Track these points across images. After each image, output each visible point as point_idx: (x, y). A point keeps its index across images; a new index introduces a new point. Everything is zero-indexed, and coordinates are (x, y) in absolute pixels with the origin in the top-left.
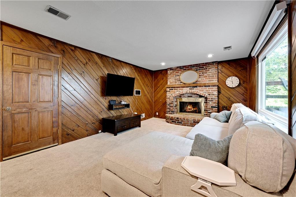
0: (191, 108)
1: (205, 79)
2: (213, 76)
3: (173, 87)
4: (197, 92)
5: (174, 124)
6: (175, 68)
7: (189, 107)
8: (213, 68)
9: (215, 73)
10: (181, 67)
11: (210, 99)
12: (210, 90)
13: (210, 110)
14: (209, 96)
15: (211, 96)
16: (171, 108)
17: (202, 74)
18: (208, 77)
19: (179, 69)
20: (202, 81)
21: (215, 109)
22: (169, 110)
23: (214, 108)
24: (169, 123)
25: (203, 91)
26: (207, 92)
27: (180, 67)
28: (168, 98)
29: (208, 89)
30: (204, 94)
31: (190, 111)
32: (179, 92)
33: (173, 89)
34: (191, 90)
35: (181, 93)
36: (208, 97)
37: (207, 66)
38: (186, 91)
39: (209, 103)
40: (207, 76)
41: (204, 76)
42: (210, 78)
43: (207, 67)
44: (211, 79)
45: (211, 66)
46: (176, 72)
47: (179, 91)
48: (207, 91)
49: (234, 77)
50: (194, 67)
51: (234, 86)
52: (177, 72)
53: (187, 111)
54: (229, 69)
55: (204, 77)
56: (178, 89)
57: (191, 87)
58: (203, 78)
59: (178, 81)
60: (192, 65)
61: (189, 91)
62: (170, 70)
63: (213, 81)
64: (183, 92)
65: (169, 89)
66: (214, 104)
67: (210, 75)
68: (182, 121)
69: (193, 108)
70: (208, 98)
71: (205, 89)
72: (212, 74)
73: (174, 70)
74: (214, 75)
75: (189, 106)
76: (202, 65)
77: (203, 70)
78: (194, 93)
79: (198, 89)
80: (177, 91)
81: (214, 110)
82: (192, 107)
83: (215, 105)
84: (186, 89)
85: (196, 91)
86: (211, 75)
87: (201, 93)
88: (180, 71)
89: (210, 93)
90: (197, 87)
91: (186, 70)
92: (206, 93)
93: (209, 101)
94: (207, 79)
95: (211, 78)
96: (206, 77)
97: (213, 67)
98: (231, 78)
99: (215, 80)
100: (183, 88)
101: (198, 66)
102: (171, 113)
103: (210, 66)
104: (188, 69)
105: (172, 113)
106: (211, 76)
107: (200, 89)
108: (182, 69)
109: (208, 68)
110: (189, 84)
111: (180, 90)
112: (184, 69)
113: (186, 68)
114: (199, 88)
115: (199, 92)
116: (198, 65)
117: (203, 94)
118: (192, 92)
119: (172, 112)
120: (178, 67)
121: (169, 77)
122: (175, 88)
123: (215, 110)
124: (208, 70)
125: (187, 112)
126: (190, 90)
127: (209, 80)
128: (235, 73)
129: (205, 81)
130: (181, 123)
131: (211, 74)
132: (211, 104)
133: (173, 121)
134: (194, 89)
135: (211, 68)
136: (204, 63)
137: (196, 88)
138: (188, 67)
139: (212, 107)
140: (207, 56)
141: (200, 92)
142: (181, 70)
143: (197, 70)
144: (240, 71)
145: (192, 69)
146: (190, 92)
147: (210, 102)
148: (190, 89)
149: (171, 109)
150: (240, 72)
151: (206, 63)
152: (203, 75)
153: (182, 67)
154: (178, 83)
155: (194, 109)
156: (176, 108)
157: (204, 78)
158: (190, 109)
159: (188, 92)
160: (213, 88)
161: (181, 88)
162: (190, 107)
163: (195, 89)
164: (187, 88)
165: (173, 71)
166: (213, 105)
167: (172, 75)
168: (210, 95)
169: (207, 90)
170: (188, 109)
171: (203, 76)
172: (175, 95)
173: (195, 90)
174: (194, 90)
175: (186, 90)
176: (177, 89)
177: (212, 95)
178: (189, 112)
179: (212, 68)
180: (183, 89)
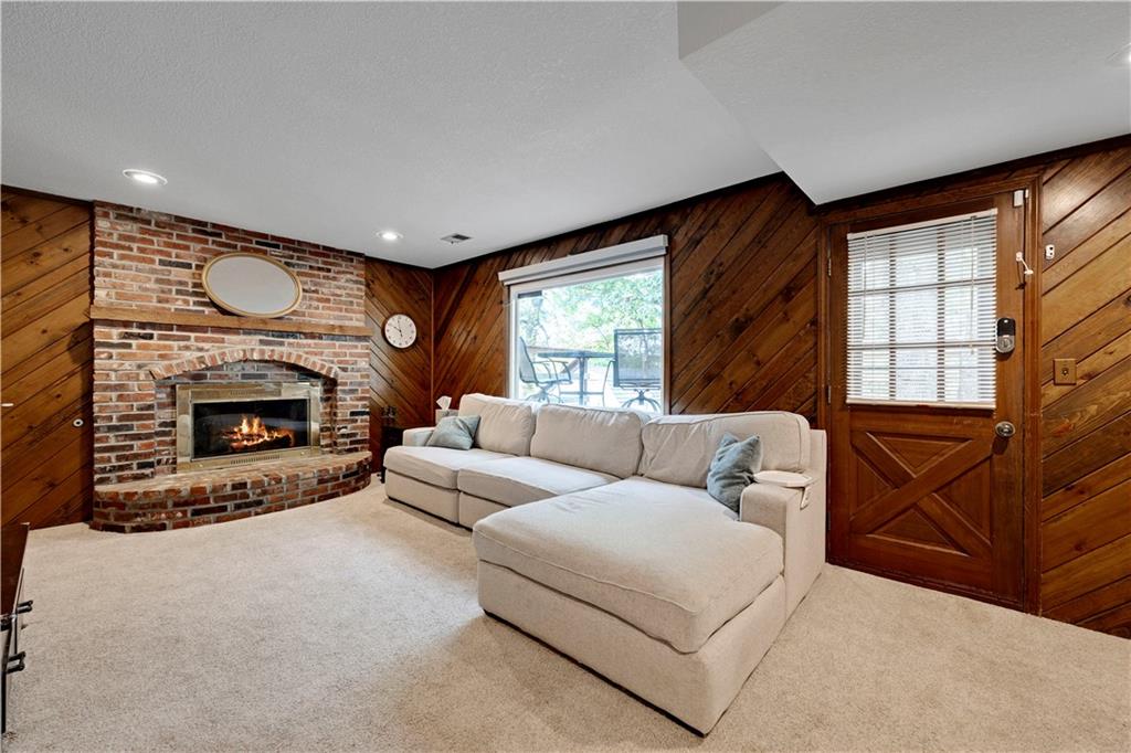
0: (255, 430)
1: (323, 308)
2: (352, 303)
3: (153, 326)
4: (299, 357)
5: (209, 522)
6: (164, 218)
7: (245, 428)
8: (352, 273)
9: (356, 293)
10: (205, 224)
11: (345, 384)
12: (348, 352)
13: (346, 428)
14: (343, 373)
15: (349, 373)
16: (136, 444)
17: (313, 288)
18: (335, 301)
19: (191, 234)
20: (311, 315)
21: (362, 421)
22: (119, 458)
23: (359, 418)
24: (163, 527)
25: (322, 353)
26: (336, 360)
27: (200, 226)
28: (107, 388)
29: (340, 347)
30: (327, 365)
31: (251, 443)
32: (200, 354)
33: (156, 333)
34: (271, 348)
35: (213, 358)
36: (342, 377)
37: (331, 260)
38: (244, 351)
39: (345, 400)
40: (332, 298)
41: (320, 296)
42: (341, 310)
43: (331, 264)
44: (343, 314)
45: (344, 264)
46: (168, 245)
47: (201, 350)
48: (336, 355)
49: (404, 318)
50: (277, 247)
51: (404, 346)
52: (176, 246)
53: (235, 444)
54: (391, 289)
55: (319, 300)
56: (193, 335)
57: (267, 335)
58: (315, 303)
59: (178, 292)
60: (265, 236)
61: (262, 352)
62: (119, 217)
63: (351, 319)
64: (223, 354)
65: (115, 332)
66: (360, 403)
67: (340, 296)
68: (265, 493)
69: (270, 429)
70: (339, 381)
71: (328, 346)
72: (349, 295)
73: (153, 227)
74: (355, 301)
75: (245, 421)
76: (313, 250)
77: (316, 272)
78: (284, 360)
79: (299, 345)
80: (187, 348)
81: (359, 423)
82: (260, 426)
83: (364, 406)
84: (244, 342)
85: (295, 352)
86: (343, 299)
87: (314, 363)
88: (199, 246)
89: (347, 362)
90: (296, 338)
91: (235, 247)
92: (332, 362)
93: (344, 391)
94: (329, 308)
95: (344, 307)
96: (328, 301)
97: (351, 270)
98: (396, 317)
99: (357, 320)
100: (226, 337)
101: (295, 250)
102: (136, 471)
103: (339, 261)
104: (245, 249)
105: (148, 471)
106: (345, 303)
107: (309, 346)
108: (211, 239)
109: (333, 268)
110: (264, 321)
111: (206, 346)
112: (224, 240)
113: (237, 239)
114: (305, 341)
115: (306, 359)
116: (296, 246)
117: (323, 367)
118: (276, 358)
119: (141, 466)
120: (184, 220)
121: (107, 260)
122: (169, 327)
123: (363, 424)
124: (334, 279)
125: (235, 451)
126: (267, 348)
127: (336, 313)
128: (405, 305)
129: (321, 316)
130: (259, 503)
131: (343, 292)
132: (349, 402)
133: (198, 508)
134: (282, 344)
135: (343, 272)
136: (317, 246)
137: (291, 340)
138: (244, 240)
139: (353, 414)
140: (381, 235)
141: (313, 359)
142: (206, 242)
143: (293, 265)
144: (416, 302)
145: (265, 252)
146: (267, 358)
147: (348, 397)
148: (261, 342)
149: (135, 451)
150: (417, 306)
151: (325, 248)
152: (316, 292)
153: (209, 229)
154: (180, 305)
155: (276, 435)
156: (168, 439)
157: (321, 305)
158: (250, 437)
159: (256, 356)
160: (356, 347)
161: (209, 335)
162: (250, 424)
163: (289, 344)
164: (249, 337)
165: (143, 231)
166: (357, 406)
167: (135, 253)
168: (344, 370)
169: (337, 350)
170: (239, 437)
171: (315, 295)
172: (169, 368)
173: (289, 351)
174: (284, 349)
175: (244, 347)
176: (188, 338)
177: (353, 370)
178: (246, 449)
179: (347, 272)
180: (223, 341)
